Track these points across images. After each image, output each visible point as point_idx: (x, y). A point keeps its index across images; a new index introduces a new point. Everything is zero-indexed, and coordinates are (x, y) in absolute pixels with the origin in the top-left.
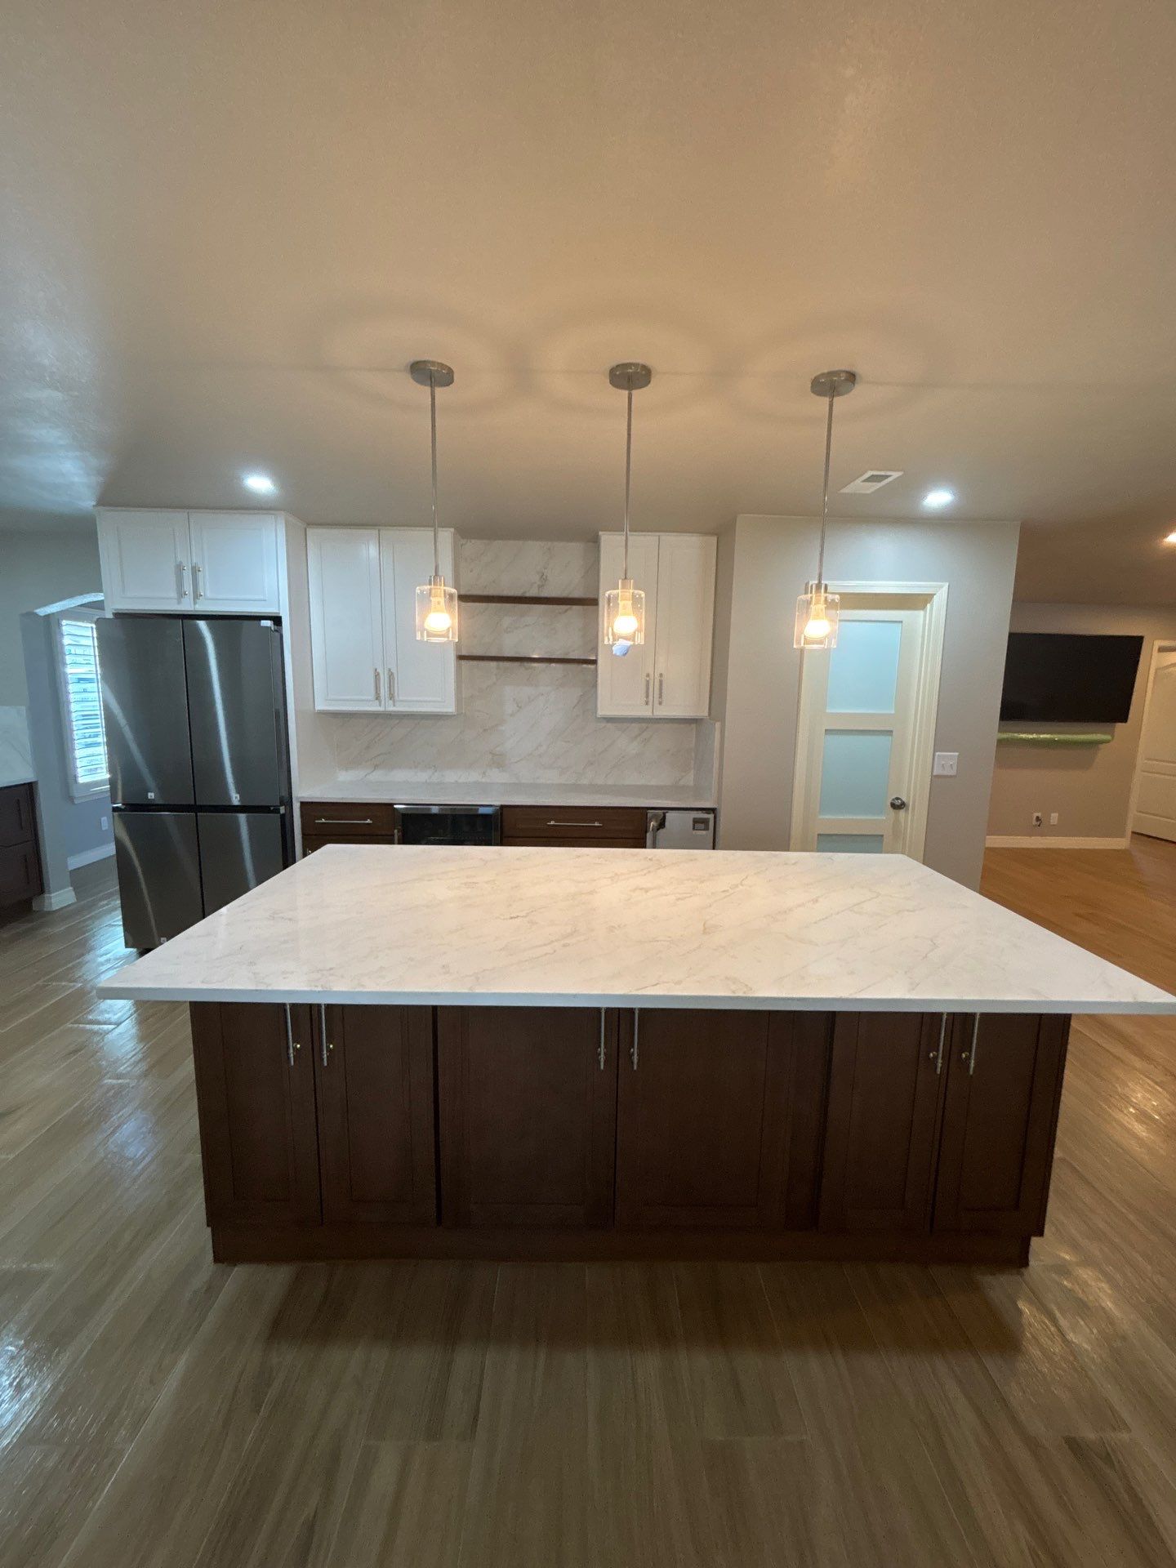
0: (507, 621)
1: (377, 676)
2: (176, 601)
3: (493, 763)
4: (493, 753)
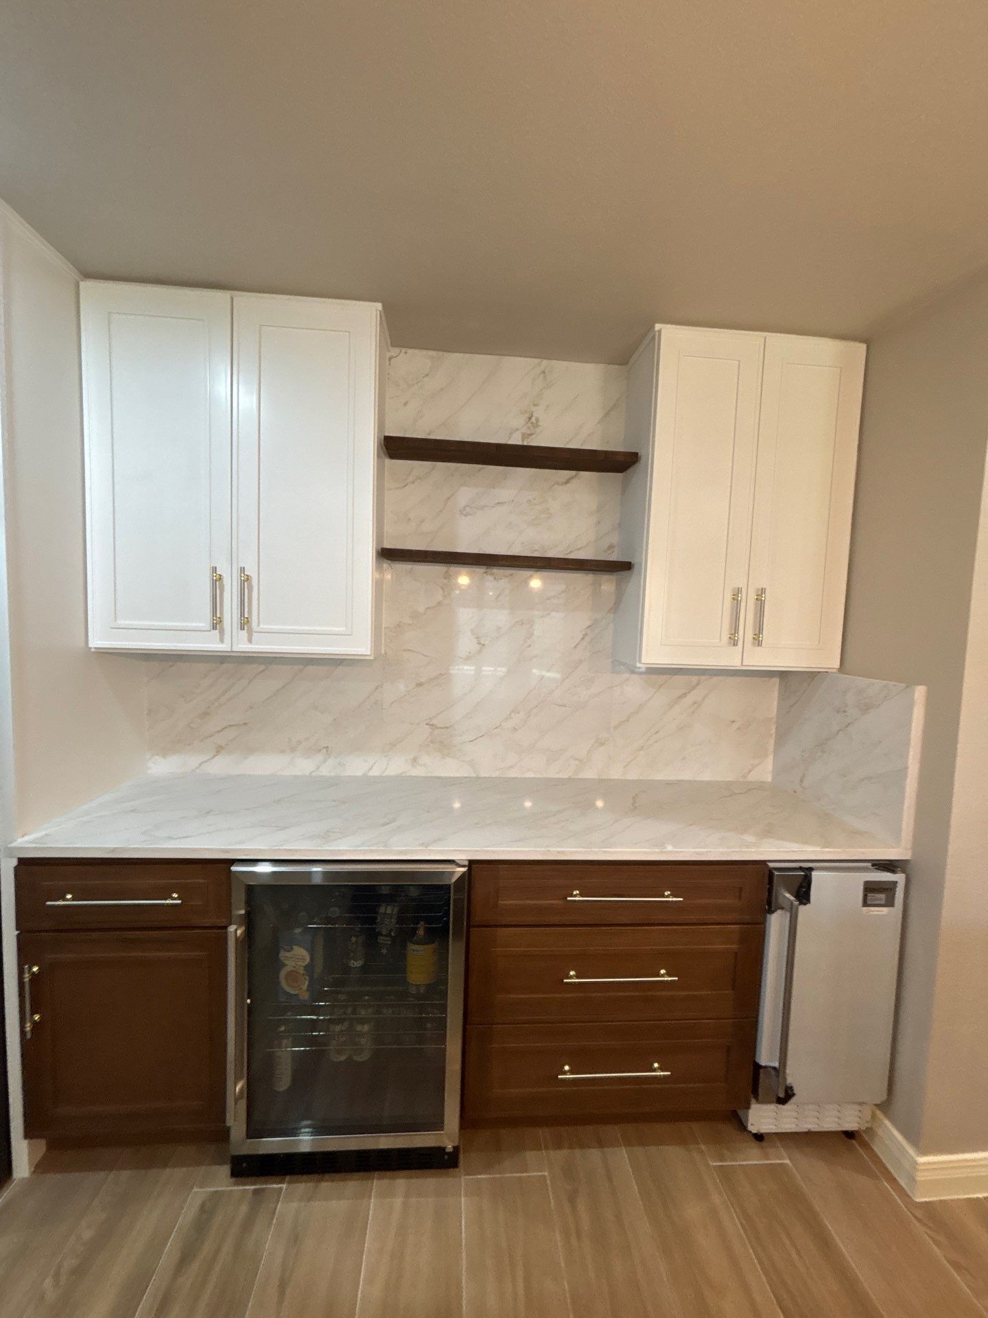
0: (465, 495)
1: (217, 581)
3: (432, 742)
4: (432, 725)
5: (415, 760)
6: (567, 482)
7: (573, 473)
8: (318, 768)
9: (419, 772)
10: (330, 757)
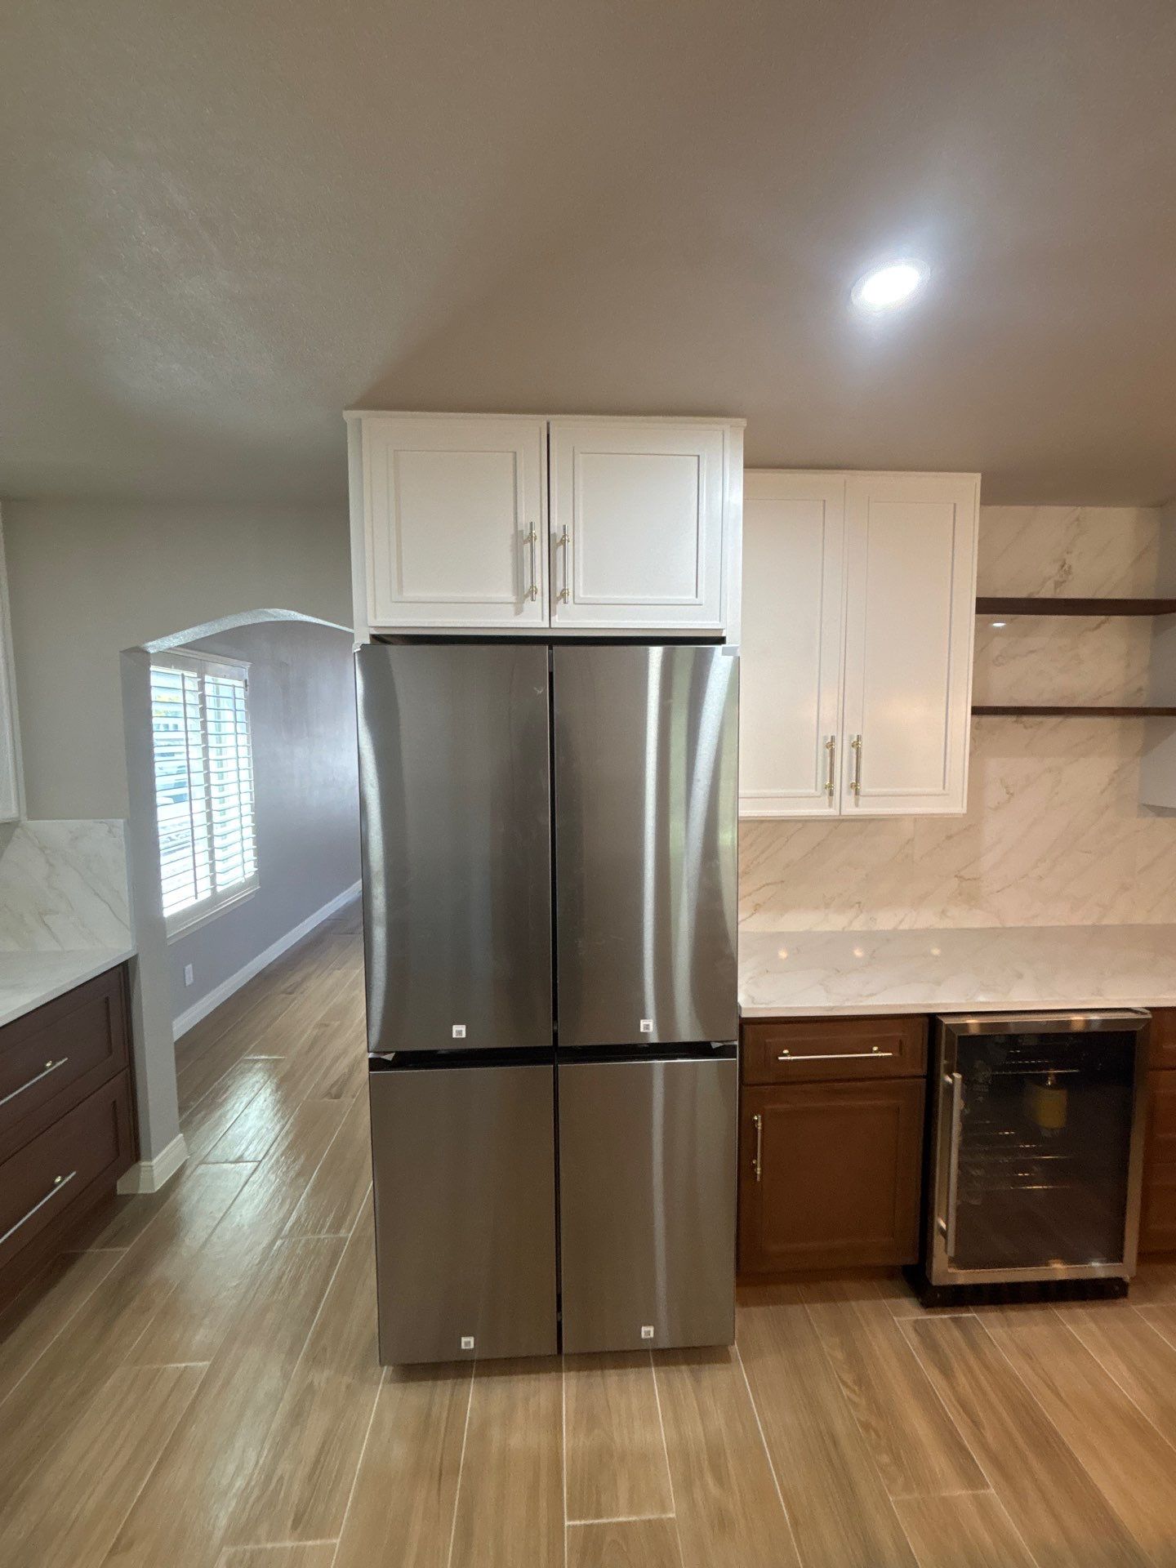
0: (998, 645)
2: (511, 608)
3: (960, 894)
4: (961, 877)
5: (943, 912)
6: (1098, 627)
7: (1103, 618)
8: (851, 922)
9: (947, 924)
10: (862, 912)
